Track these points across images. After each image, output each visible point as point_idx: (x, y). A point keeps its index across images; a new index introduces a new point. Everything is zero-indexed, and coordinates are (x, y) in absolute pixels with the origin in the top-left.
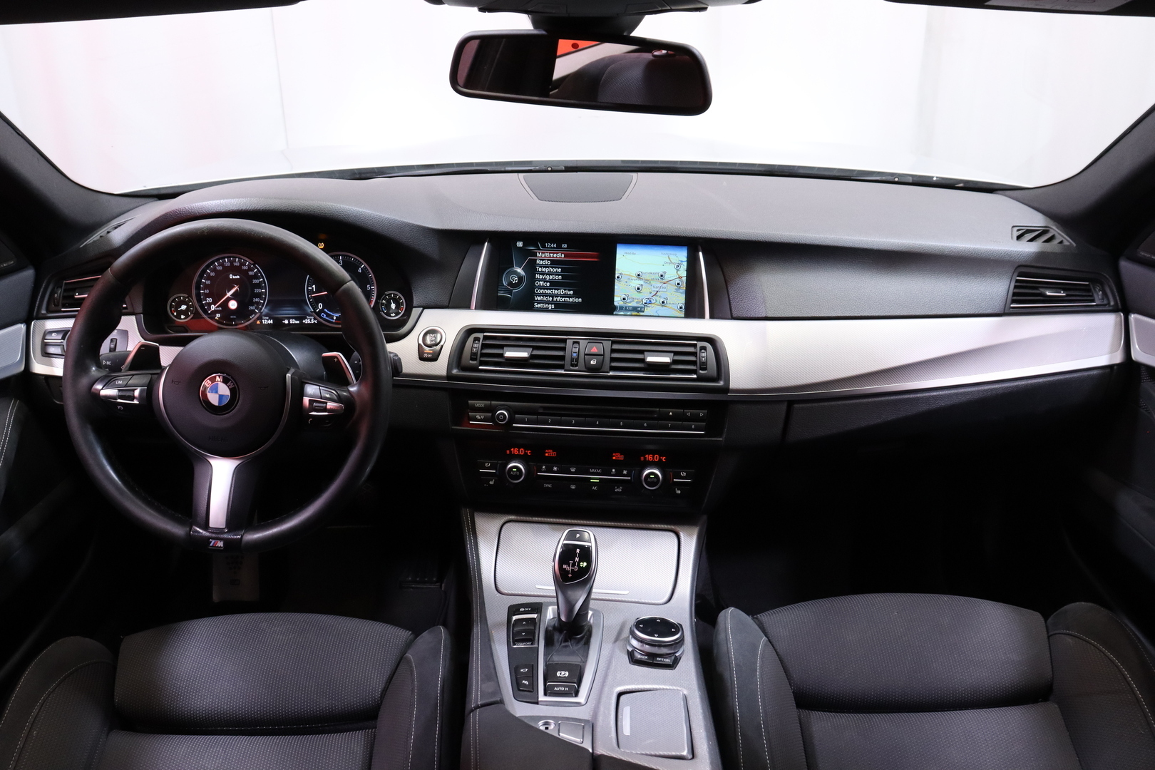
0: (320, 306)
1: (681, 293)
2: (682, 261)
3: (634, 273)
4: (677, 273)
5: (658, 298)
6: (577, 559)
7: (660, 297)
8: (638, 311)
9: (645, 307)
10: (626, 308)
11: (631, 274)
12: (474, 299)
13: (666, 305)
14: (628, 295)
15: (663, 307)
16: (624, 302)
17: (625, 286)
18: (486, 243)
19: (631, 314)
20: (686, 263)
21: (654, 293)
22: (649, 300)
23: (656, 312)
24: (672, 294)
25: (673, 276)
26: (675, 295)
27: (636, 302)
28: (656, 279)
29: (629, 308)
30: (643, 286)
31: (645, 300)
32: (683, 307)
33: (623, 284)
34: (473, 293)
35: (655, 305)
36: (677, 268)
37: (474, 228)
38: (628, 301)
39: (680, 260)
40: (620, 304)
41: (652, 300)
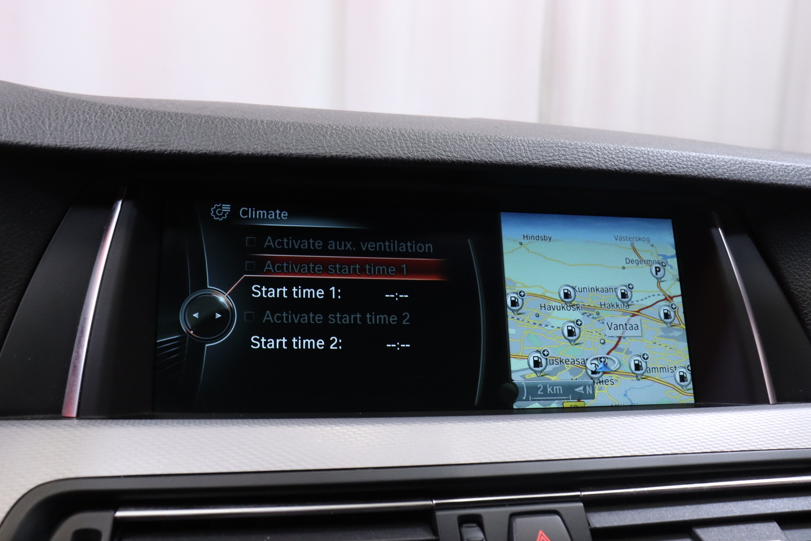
1: (678, 339)
2: (665, 257)
3: (555, 291)
4: (659, 286)
5: (624, 357)
7: (628, 352)
8: (579, 397)
9: (594, 382)
10: (545, 388)
11: (547, 294)
12: (75, 381)
13: (646, 374)
14: (544, 351)
15: (639, 380)
16: (536, 372)
17: (535, 327)
18: (120, 203)
19: (562, 406)
20: (675, 260)
21: (611, 343)
22: (601, 361)
23: (625, 395)
24: (655, 343)
25: (654, 295)
26: (663, 346)
27: (568, 370)
28: (611, 305)
29: (552, 389)
30: (581, 324)
31: (591, 364)
32: (689, 377)
33: (528, 322)
34: (72, 360)
35: (617, 376)
36: (657, 274)
37: (84, 141)
38: (550, 368)
39: (660, 253)
40: (528, 378)
41: (609, 362)
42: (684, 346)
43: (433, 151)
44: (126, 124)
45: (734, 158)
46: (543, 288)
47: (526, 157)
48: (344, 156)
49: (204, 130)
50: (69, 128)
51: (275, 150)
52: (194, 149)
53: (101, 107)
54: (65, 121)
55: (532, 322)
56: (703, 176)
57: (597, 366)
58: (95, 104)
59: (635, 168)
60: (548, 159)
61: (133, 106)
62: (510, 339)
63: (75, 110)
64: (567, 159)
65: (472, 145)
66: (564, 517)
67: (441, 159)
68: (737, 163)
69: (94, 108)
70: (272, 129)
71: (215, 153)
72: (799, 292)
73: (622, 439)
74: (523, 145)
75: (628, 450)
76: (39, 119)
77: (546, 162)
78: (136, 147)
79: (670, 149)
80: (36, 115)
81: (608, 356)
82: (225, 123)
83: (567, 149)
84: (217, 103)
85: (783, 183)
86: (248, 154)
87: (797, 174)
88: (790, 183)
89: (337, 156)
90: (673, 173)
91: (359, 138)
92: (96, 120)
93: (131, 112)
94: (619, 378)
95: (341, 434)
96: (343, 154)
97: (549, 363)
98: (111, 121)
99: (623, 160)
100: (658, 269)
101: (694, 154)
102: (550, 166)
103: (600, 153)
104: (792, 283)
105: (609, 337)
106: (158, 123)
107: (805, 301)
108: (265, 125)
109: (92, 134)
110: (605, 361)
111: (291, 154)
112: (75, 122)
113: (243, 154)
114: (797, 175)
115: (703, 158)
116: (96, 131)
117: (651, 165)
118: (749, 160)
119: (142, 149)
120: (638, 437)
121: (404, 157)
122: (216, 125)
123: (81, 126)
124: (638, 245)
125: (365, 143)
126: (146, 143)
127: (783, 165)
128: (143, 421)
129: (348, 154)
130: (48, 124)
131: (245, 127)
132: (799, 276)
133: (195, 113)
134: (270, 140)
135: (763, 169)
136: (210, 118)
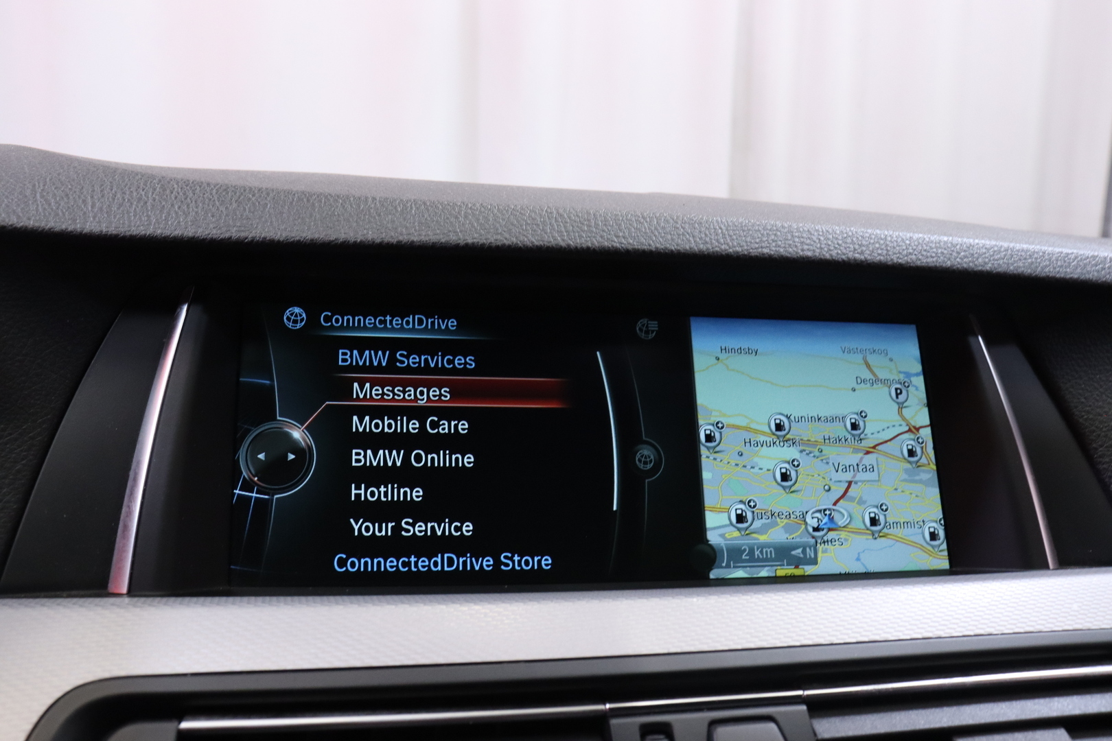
1: (926, 483)
2: (908, 375)
3: (763, 422)
4: (900, 414)
5: (856, 509)
7: (861, 502)
8: (797, 563)
9: (816, 542)
10: (752, 552)
11: (753, 426)
12: (125, 545)
13: (885, 530)
14: (749, 502)
15: (876, 538)
16: (739, 529)
17: (738, 469)
18: (185, 308)
19: (774, 575)
20: (921, 378)
21: (838, 490)
22: (826, 515)
23: (858, 559)
24: (896, 489)
25: (894, 426)
26: (908, 493)
27: (783, 527)
28: (838, 440)
29: (761, 552)
30: (798, 466)
31: (813, 518)
32: (942, 533)
33: (728, 463)
34: (122, 518)
35: (846, 533)
36: (897, 397)
37: (138, 226)
38: (757, 524)
39: (902, 370)
40: (729, 537)
41: (836, 516)
42: (934, 494)
43: (602, 237)
44: (194, 202)
45: (998, 244)
46: (746, 417)
47: (725, 243)
48: (483, 245)
49: (297, 210)
50: (118, 208)
51: (392, 236)
52: (284, 235)
53: (160, 181)
54: (114, 199)
55: (733, 462)
56: (958, 268)
57: (820, 522)
58: (153, 177)
59: (869, 258)
60: (753, 246)
61: (203, 180)
62: (705, 486)
63: (127, 184)
64: (779, 246)
65: (653, 228)
66: (781, 724)
67: (612, 246)
68: (1002, 249)
69: (151, 182)
70: (386, 209)
71: (312, 240)
72: (1086, 420)
73: (857, 619)
74: (721, 228)
75: (864, 633)
76: (79, 197)
77: (751, 251)
78: (207, 233)
79: (914, 233)
80: (75, 192)
81: (834, 507)
82: (325, 201)
83: (779, 233)
84: (313, 175)
85: (1062, 276)
86: (355, 242)
87: (1081, 264)
88: (1072, 275)
89: (473, 244)
90: (919, 263)
91: (503, 220)
92: (154, 198)
93: (200, 186)
94: (849, 536)
95: (482, 616)
96: (481, 242)
97: (756, 518)
98: (173, 199)
99: (852, 247)
100: (899, 391)
101: (946, 239)
102: (757, 256)
103: (822, 238)
104: (1076, 407)
105: (835, 482)
106: (236, 201)
107: (1094, 431)
108: (377, 203)
109: (147, 216)
110: (830, 515)
111: (413, 242)
112: (126, 200)
113: (349, 241)
114: (1080, 266)
115: (957, 245)
116: (153, 212)
117: (890, 253)
118: (1018, 246)
119: (215, 237)
120: (878, 616)
121: (563, 244)
122: (313, 204)
123: (134, 206)
124: (872, 359)
125: (511, 227)
126: (220, 228)
127: (1062, 253)
128: (216, 599)
129: (489, 241)
130: (90, 204)
131: (351, 206)
132: (1085, 398)
133: (285, 188)
134: (385, 223)
135: (1036, 258)
136: (305, 195)
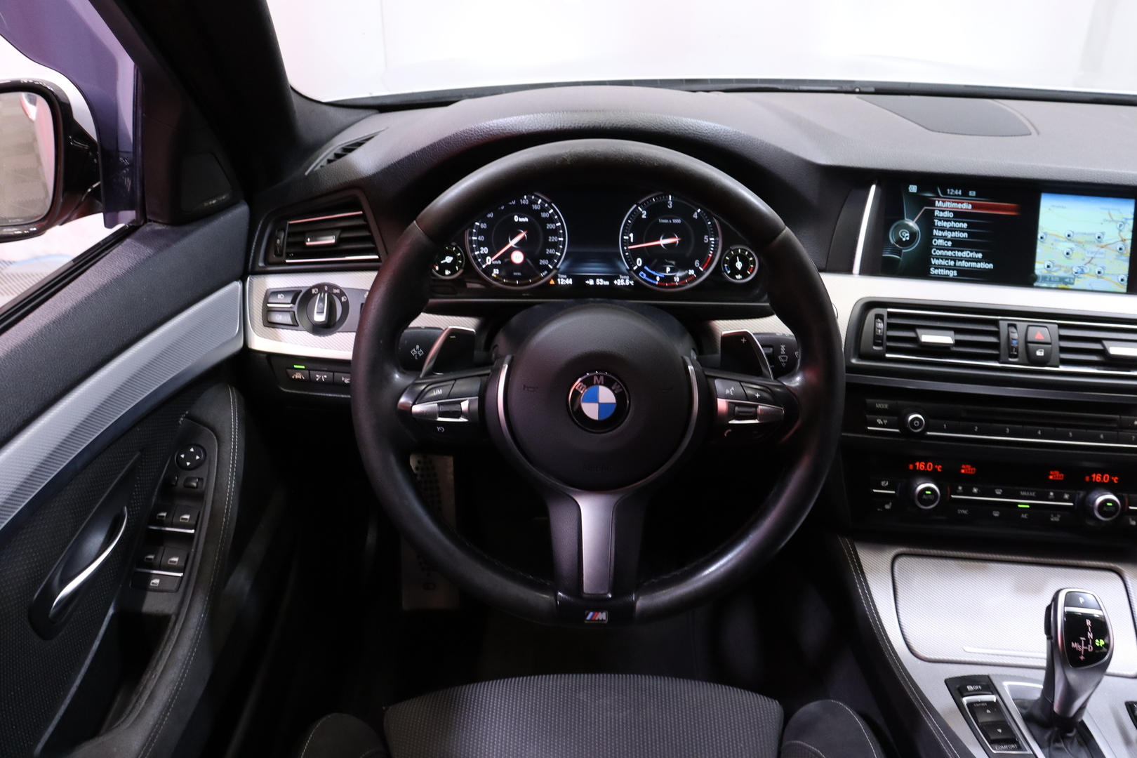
0: (639, 262)
1: (1124, 261)
2: (1127, 219)
3: (1064, 233)
4: (1119, 234)
5: (1093, 267)
6: (1090, 635)
7: (1096, 265)
8: (1066, 283)
9: (1075, 277)
10: (1050, 278)
11: (1059, 235)
12: (857, 261)
13: (1103, 276)
14: (1053, 261)
15: (1099, 279)
16: (1047, 270)
17: (1051, 249)
18: (874, 187)
19: (1057, 287)
20: (1132, 221)
21: (1088, 260)
22: (1081, 268)
23: (1090, 285)
24: (1111, 262)
25: (1115, 238)
26: (1116, 263)
27: (1064, 271)
28: (1091, 242)
29: (1054, 279)
30: (1074, 250)
31: (1075, 269)
32: (1126, 279)
33: (1047, 246)
35: (1087, 275)
36: (1120, 228)
38: (1054, 269)
39: (1125, 217)
40: (1043, 272)
41: (1084, 269)
46: (1057, 231)
55: (1049, 247)
57: (1078, 270)
62: (1037, 254)
66: (1049, 328)
81: (1085, 266)
94: (1088, 277)
97: (1054, 267)
100: (1121, 225)
105: (1087, 257)
124: (1113, 213)
